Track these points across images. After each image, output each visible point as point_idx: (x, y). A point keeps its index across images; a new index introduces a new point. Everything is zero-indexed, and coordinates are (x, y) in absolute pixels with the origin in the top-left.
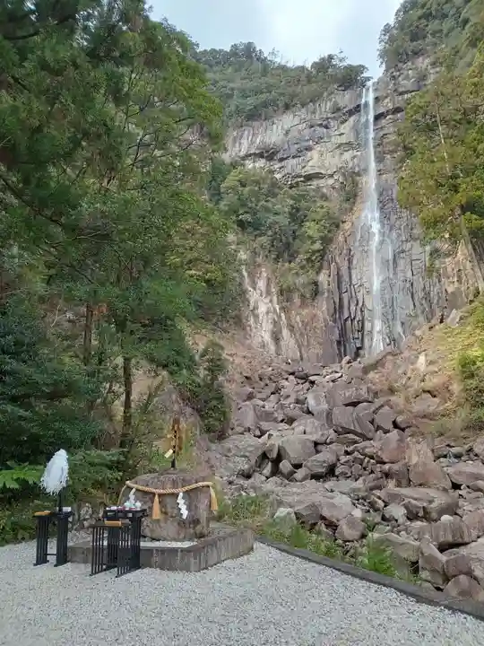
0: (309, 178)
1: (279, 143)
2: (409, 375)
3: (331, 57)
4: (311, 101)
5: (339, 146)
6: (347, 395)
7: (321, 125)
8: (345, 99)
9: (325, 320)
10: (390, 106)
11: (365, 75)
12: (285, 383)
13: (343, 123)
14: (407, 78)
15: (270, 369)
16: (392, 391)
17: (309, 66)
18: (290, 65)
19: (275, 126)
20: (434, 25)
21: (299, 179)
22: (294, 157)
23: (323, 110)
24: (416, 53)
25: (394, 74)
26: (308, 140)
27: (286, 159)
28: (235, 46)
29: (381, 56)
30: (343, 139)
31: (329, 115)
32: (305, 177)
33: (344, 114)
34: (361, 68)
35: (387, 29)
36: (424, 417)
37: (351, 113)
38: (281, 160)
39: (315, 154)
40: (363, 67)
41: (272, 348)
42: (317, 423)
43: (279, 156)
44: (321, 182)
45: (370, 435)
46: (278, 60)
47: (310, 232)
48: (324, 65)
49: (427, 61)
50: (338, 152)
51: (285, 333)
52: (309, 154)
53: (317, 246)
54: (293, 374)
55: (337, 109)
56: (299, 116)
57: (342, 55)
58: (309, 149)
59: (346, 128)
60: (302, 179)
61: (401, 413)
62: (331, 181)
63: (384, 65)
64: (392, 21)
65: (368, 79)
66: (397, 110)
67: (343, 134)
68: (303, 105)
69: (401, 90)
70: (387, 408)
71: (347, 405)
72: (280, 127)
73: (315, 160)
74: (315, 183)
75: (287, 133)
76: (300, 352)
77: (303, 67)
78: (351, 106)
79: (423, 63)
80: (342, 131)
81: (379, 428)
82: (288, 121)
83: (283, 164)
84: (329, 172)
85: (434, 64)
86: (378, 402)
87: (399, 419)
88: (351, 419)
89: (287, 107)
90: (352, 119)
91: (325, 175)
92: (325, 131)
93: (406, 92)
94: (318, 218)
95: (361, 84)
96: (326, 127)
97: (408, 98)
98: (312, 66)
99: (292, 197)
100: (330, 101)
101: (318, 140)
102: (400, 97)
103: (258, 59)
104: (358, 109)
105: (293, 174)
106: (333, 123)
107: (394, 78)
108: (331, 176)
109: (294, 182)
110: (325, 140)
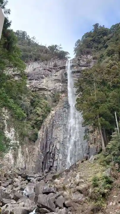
0: (41, 89)
1: (30, 73)
2: (72, 182)
3: (56, 46)
4: (46, 60)
5: (55, 80)
6: (45, 189)
7: (48, 70)
8: (59, 63)
9: (38, 151)
10: (76, 70)
11: (68, 56)
12: (16, 179)
13: (57, 71)
14: (83, 61)
15: (10, 172)
16: (64, 189)
17: (47, 47)
18: (40, 44)
19: (30, 66)
20: (95, 45)
21: (36, 89)
22: (35, 80)
23: (50, 64)
24: (88, 53)
25: (79, 58)
26: (42, 75)
27: (33, 80)
28: (18, 31)
29: (75, 50)
30: (57, 78)
31: (52, 67)
32: (39, 89)
33: (58, 68)
35: (79, 41)
36: (76, 202)
37: (61, 68)
38: (30, 80)
39: (44, 81)
40: (68, 52)
41: (13, 161)
42: (30, 201)
43: (29, 78)
44: (45, 93)
45: (53, 209)
46: (35, 41)
47: (38, 112)
48: (53, 48)
49: (91, 57)
50: (54, 82)
51: (20, 155)
52: (42, 80)
53: (40, 118)
54: (21, 175)
55: (55, 66)
56: (41, 64)
57: (61, 47)
58: (43, 78)
59: (58, 74)
60: (38, 89)
61: (67, 199)
62: (49, 93)
63: (75, 54)
64: (81, 39)
65: (69, 58)
66: (78, 72)
67: (57, 76)
68: (43, 61)
69: (81, 65)
70: (62, 196)
71: (44, 193)
72: (32, 67)
73: (45, 83)
74: (43, 92)
75: (34, 70)
76: (25, 165)
77: (45, 47)
78: (61, 66)
79: (90, 57)
81: (57, 206)
82: (36, 65)
83: (31, 81)
84: (49, 89)
85: (94, 58)
86: (58, 194)
87: (66, 203)
88: (46, 201)
89: (36, 60)
90: (61, 71)
91: (47, 90)
92: (50, 73)
93: (83, 66)
94: (42, 106)
95: (66, 59)
96: (50, 71)
97: (83, 68)
98: (48, 47)
99: (32, 96)
100: (54, 62)
101: (47, 76)
102: (80, 68)
103: (27, 39)
104: (64, 68)
105: (34, 87)
106: (53, 71)
107: (79, 60)
108: (50, 91)
109: (34, 90)
110: (49, 76)
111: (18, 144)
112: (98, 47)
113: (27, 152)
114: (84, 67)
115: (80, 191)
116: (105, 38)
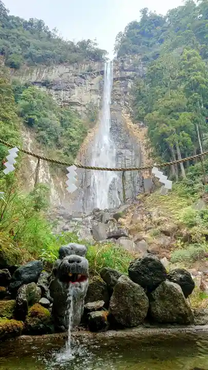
0: (72, 104)
1: (56, 80)
3: (89, 41)
4: (76, 62)
5: (91, 90)
7: (81, 76)
8: (95, 66)
10: (119, 75)
11: (107, 56)
13: (93, 78)
14: (129, 63)
18: (64, 39)
19: (54, 71)
20: (145, 39)
21: (66, 104)
22: (64, 90)
23: (83, 68)
24: (134, 52)
25: (123, 59)
26: (73, 83)
27: (60, 90)
28: (32, 20)
29: (116, 49)
30: (93, 88)
31: (86, 72)
32: (69, 103)
33: (94, 74)
34: (104, 52)
35: (120, 35)
37: (98, 74)
38: (56, 90)
39: (76, 91)
40: (104, 50)
43: (55, 87)
44: (79, 108)
46: (58, 35)
47: (72, 134)
48: (84, 45)
49: (139, 57)
50: (89, 93)
52: (73, 90)
53: (76, 143)
55: (90, 70)
56: (69, 68)
57: (96, 42)
58: (73, 88)
59: (95, 81)
62: (84, 109)
63: (116, 54)
64: (123, 31)
65: (107, 59)
66: (122, 79)
67: (92, 84)
68: (71, 63)
69: (125, 68)
71: (110, 238)
72: (57, 72)
73: (77, 95)
74: (75, 107)
75: (61, 76)
78: (98, 70)
79: (137, 57)
80: (92, 83)
82: (62, 69)
83: (57, 92)
84: (83, 103)
85: (143, 59)
89: (61, 62)
90: (98, 77)
91: (81, 105)
92: (83, 80)
93: (127, 70)
94: (76, 127)
95: (104, 61)
96: (84, 78)
97: (128, 74)
98: (77, 44)
99: (62, 112)
100: (87, 64)
101: (79, 84)
102: (124, 73)
103: (45, 31)
104: (102, 73)
105: (63, 100)
106: (88, 77)
107: (122, 61)
108: (84, 106)
109: (62, 104)
110: (83, 85)
111: (49, 177)
112: (148, 43)
113: (62, 187)
114: (130, 71)
115: (166, 233)
116: (159, 28)
